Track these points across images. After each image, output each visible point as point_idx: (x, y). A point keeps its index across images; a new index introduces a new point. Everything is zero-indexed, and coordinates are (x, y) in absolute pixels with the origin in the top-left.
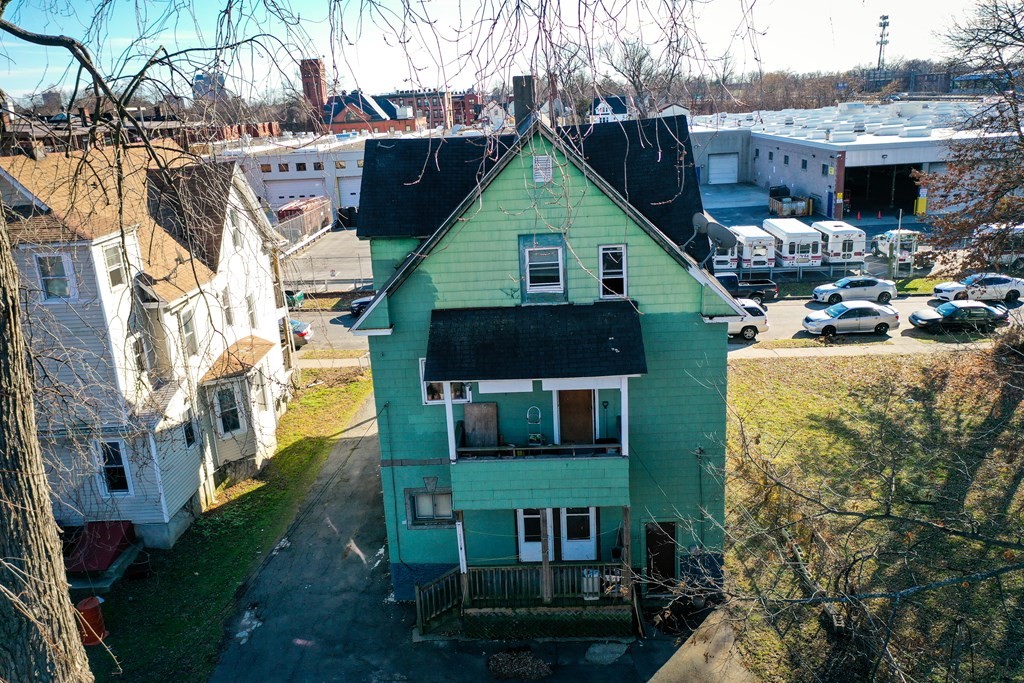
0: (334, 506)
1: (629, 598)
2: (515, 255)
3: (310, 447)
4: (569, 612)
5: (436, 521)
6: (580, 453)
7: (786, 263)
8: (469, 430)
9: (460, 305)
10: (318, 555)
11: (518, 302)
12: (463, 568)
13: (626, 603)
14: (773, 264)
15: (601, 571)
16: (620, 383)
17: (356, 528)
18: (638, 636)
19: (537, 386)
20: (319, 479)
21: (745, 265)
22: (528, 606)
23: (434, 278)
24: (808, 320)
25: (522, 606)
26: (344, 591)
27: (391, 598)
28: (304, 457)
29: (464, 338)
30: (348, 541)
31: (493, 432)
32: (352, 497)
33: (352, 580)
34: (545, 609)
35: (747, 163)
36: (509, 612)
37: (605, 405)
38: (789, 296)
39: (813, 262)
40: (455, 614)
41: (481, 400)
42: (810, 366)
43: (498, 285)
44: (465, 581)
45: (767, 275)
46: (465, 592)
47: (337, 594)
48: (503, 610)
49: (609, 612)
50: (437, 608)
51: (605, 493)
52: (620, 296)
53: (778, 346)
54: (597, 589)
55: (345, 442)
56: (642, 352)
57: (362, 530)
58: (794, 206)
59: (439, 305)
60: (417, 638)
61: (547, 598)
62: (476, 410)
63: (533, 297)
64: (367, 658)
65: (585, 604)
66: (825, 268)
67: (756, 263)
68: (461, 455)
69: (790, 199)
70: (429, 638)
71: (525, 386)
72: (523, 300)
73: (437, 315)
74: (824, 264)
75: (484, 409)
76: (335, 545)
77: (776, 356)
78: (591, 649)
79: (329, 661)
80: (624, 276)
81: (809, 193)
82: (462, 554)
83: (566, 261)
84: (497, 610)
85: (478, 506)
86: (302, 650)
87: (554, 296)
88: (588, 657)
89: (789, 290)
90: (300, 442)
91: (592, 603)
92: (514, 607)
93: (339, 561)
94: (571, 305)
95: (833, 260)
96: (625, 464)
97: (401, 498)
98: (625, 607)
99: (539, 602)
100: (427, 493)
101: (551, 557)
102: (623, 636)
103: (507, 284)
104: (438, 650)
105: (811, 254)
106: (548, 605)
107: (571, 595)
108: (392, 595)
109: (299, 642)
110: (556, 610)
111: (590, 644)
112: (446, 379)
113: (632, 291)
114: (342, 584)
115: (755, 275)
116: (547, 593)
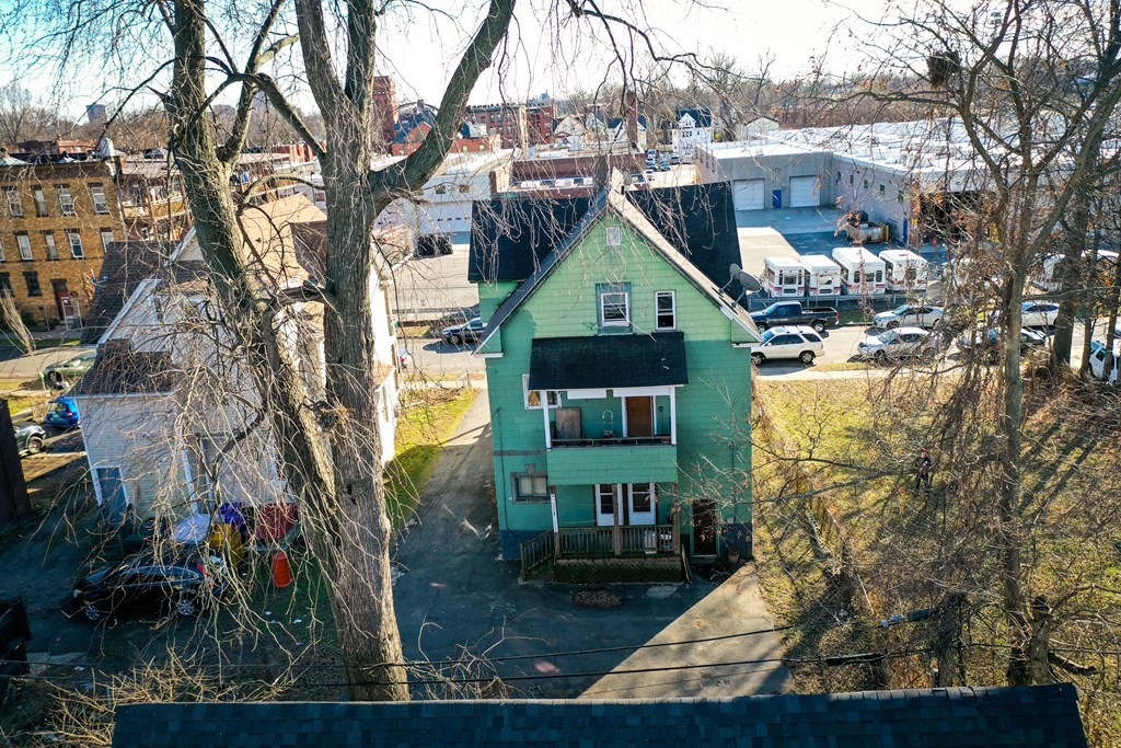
0: (447, 497)
1: (678, 552)
2: (594, 299)
3: (422, 453)
4: (635, 563)
5: (534, 498)
6: (641, 442)
7: (850, 291)
8: (559, 428)
9: (553, 335)
10: (441, 530)
11: (596, 333)
12: (556, 530)
13: (677, 555)
14: (839, 293)
15: (658, 531)
16: (669, 391)
17: (468, 511)
18: (686, 581)
19: (610, 393)
20: (433, 477)
21: (812, 293)
22: (603, 558)
23: (534, 316)
24: (862, 345)
25: (599, 558)
26: (463, 553)
27: (500, 558)
28: (418, 460)
29: (557, 360)
30: (462, 520)
31: (578, 429)
32: (462, 490)
33: (469, 546)
34: (616, 560)
35: (829, 186)
36: (589, 562)
37: (660, 409)
38: (851, 323)
39: (875, 290)
40: (550, 565)
41: (569, 405)
42: (857, 386)
43: (581, 320)
44: (557, 539)
45: (832, 303)
46: (557, 547)
47: (458, 555)
48: (585, 561)
49: (664, 562)
50: (536, 560)
51: (660, 472)
52: (670, 328)
53: (832, 369)
54: (655, 546)
55: (451, 450)
56: (686, 369)
57: (472, 512)
58: (870, 232)
59: (538, 335)
60: (521, 582)
61: (618, 552)
62: (564, 413)
63: (607, 329)
64: (486, 595)
65: (646, 557)
66: (888, 296)
67: (823, 291)
68: (554, 444)
69: (866, 225)
70: (530, 582)
71: (600, 393)
72: (599, 331)
73: (536, 342)
74: (887, 292)
75: (571, 413)
76: (451, 524)
77: (828, 378)
78: (651, 590)
79: (457, 596)
80: (674, 313)
81: (886, 219)
82: (555, 518)
83: (631, 302)
84: (580, 561)
85: (566, 482)
86: (438, 589)
87: (622, 328)
88: (648, 594)
89: (850, 318)
90: (413, 449)
91: (651, 556)
92: (593, 559)
93: (458, 535)
94: (635, 335)
95: (897, 287)
96: (674, 451)
97: (509, 481)
98: (676, 558)
99: (612, 555)
100: (528, 476)
101: (621, 523)
102: (675, 581)
103: (587, 320)
104: (537, 590)
105: (875, 283)
106: (619, 558)
107: (635, 550)
108: (501, 555)
109: (435, 585)
110: (624, 561)
111: (650, 586)
112: (544, 388)
113: (680, 324)
114: (461, 549)
115: (820, 303)
116: (617, 548)
